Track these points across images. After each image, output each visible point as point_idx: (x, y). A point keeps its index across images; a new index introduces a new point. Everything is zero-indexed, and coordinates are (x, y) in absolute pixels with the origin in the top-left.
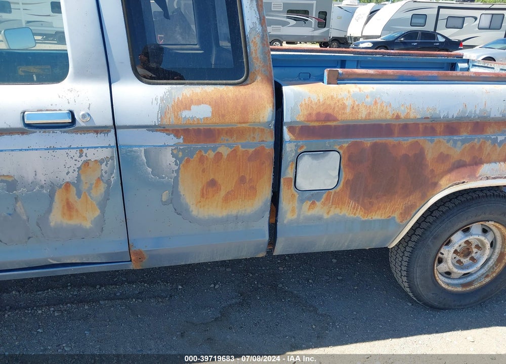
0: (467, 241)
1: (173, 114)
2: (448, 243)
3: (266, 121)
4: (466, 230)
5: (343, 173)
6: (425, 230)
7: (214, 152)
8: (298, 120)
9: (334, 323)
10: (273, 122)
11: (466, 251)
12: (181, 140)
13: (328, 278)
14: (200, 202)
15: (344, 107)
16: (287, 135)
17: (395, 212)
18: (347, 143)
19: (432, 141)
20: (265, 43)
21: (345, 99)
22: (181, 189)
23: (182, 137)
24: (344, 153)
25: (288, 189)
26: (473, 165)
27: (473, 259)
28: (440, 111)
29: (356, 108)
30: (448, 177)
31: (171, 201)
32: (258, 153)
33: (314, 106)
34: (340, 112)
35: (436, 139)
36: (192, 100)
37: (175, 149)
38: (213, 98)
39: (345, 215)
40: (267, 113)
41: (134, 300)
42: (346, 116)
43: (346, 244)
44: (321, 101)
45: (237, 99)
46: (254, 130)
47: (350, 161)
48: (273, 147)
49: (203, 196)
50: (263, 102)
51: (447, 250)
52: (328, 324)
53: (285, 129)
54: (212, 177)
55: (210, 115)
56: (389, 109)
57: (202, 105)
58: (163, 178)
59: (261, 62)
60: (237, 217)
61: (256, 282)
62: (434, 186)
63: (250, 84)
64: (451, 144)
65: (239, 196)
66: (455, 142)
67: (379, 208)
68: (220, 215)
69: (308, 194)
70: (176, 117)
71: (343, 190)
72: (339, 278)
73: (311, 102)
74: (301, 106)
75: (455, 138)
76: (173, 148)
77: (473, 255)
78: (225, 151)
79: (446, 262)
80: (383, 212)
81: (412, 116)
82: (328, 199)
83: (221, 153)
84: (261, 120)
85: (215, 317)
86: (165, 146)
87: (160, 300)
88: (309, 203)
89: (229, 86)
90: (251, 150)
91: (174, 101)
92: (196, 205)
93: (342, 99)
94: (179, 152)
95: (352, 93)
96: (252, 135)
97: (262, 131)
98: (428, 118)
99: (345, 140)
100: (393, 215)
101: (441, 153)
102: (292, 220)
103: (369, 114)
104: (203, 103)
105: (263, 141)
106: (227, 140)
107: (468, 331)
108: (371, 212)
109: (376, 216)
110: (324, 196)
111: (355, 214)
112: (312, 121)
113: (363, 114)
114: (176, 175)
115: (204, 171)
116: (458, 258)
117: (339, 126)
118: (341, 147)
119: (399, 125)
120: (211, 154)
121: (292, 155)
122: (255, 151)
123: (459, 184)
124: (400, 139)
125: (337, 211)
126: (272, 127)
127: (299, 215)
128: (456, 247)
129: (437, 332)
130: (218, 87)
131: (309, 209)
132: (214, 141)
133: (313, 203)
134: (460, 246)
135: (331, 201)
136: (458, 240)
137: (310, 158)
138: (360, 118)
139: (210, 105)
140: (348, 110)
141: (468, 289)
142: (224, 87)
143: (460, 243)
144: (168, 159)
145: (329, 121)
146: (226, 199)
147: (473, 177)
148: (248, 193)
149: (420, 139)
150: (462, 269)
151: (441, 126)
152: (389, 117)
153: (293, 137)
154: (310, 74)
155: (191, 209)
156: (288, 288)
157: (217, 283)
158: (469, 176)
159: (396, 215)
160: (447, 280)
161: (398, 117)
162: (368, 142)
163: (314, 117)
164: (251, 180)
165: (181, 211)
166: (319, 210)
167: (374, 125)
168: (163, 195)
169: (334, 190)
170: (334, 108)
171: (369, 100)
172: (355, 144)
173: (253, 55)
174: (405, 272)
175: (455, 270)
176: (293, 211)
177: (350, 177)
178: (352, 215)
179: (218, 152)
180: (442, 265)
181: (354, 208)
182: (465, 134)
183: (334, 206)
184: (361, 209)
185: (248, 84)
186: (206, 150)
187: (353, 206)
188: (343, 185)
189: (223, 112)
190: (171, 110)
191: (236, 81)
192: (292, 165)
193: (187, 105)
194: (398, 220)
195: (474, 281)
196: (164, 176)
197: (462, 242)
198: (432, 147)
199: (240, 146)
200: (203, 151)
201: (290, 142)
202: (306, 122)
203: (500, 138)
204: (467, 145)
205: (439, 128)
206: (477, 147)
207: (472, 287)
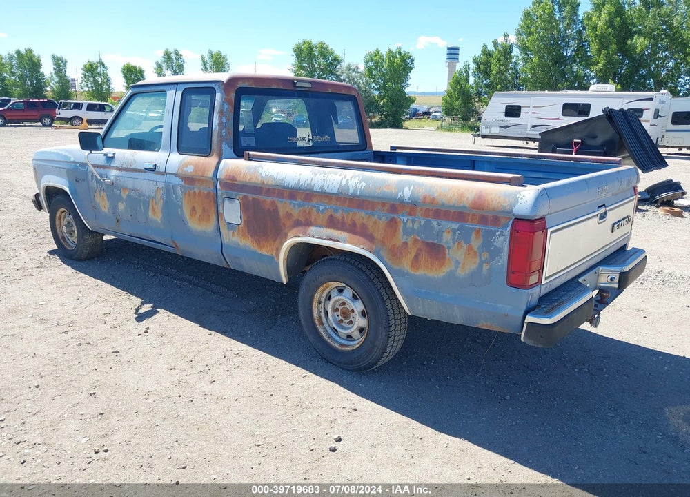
1: (181, 169)
2: (330, 298)
5: (243, 216)
8: (222, 178)
10: (213, 177)
11: (346, 314)
14: (191, 218)
15: (241, 173)
16: (219, 186)
17: (273, 251)
18: (242, 196)
19: (282, 202)
22: (184, 208)
23: (184, 181)
24: (241, 201)
25: (222, 220)
26: (305, 225)
27: (351, 322)
28: (284, 182)
29: (245, 174)
30: (292, 231)
31: (181, 215)
32: (208, 194)
33: (229, 171)
34: (239, 176)
35: (284, 201)
36: (189, 162)
37: (181, 187)
38: (195, 162)
40: (212, 172)
42: (240, 179)
45: (204, 164)
46: (206, 180)
47: (245, 207)
49: (191, 215)
50: (212, 166)
53: (218, 182)
54: (193, 205)
55: (192, 171)
56: (260, 177)
57: (191, 166)
59: (216, 146)
62: (286, 236)
64: (292, 206)
66: (294, 205)
67: (264, 246)
69: (230, 225)
71: (244, 227)
75: (294, 202)
80: (267, 250)
81: (270, 183)
82: (238, 230)
84: (209, 176)
86: (179, 185)
88: (232, 232)
89: (203, 157)
90: (206, 192)
91: (184, 163)
93: (241, 169)
96: (206, 184)
98: (279, 186)
99: (242, 194)
100: (273, 254)
101: (287, 212)
103: (251, 179)
105: (210, 188)
106: (198, 185)
108: (261, 248)
109: (265, 252)
110: (237, 228)
111: (254, 246)
112: (227, 180)
113: (248, 179)
114: (181, 200)
115: (190, 200)
117: (239, 184)
118: (240, 198)
119: (265, 188)
121: (221, 199)
123: (297, 237)
124: (266, 198)
126: (213, 181)
131: (232, 236)
132: (194, 185)
135: (240, 232)
137: (228, 203)
138: (246, 181)
139: (194, 166)
140: (242, 176)
141: (343, 349)
142: (201, 157)
144: (179, 192)
145: (234, 181)
147: (305, 234)
149: (275, 199)
150: (342, 328)
152: (259, 182)
153: (221, 188)
158: (302, 233)
161: (263, 183)
162: (251, 196)
163: (228, 177)
164: (207, 210)
167: (254, 186)
169: (240, 226)
171: (252, 170)
172: (246, 196)
173: (214, 142)
176: (226, 235)
177: (246, 218)
178: (252, 247)
179: (195, 191)
181: (252, 242)
182: (300, 200)
183: (242, 237)
185: (210, 157)
186: (191, 189)
187: (251, 240)
188: (244, 224)
189: (197, 170)
191: (206, 155)
193: (187, 165)
194: (276, 258)
196: (178, 200)
198: (282, 207)
199: (202, 189)
201: (220, 191)
203: (322, 208)
204: (301, 209)
205: (286, 194)
206: (307, 212)
207: (347, 348)
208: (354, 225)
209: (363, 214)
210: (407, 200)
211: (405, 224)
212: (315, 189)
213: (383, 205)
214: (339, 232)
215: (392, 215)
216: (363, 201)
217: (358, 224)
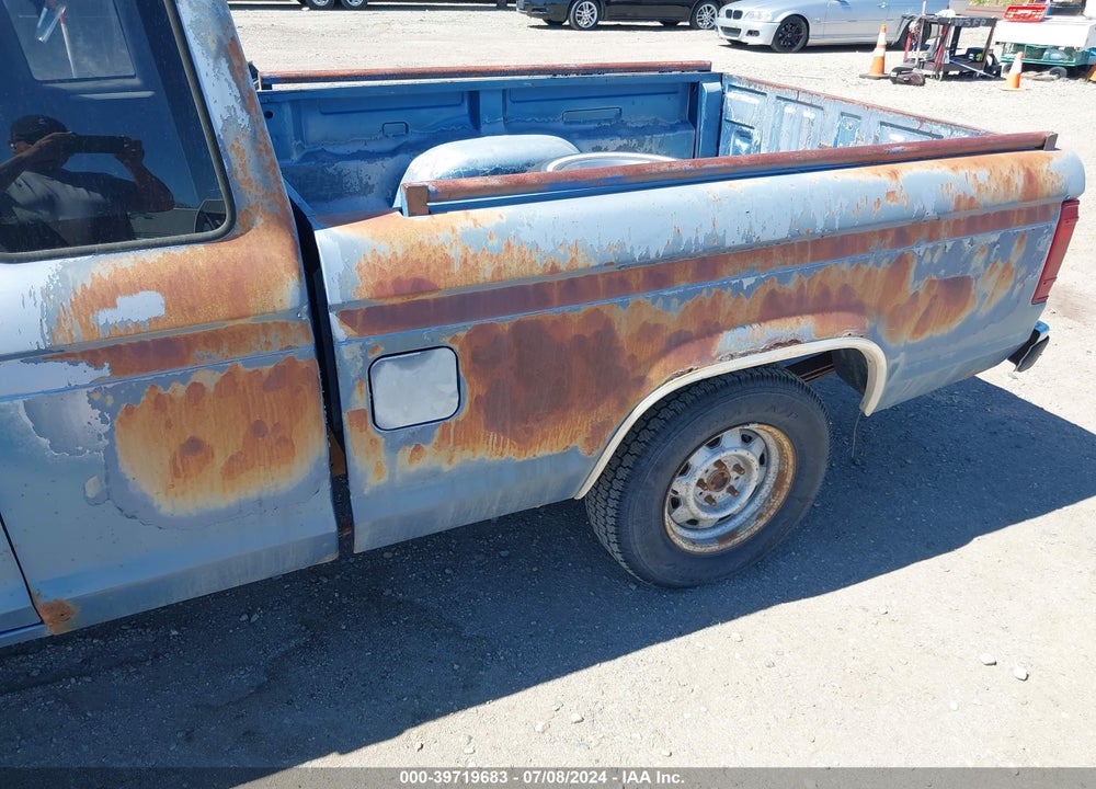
0: (719, 461)
1: (76, 322)
2: (684, 470)
3: (289, 307)
4: (714, 443)
5: (467, 386)
6: (639, 456)
7: (184, 383)
8: (358, 298)
9: (494, 652)
10: (306, 307)
11: (719, 479)
12: (106, 372)
13: (481, 557)
14: (173, 486)
15: (448, 262)
16: (339, 330)
17: (575, 438)
18: (464, 330)
19: (625, 305)
20: (261, 147)
21: (448, 245)
22: (125, 467)
23: (107, 365)
24: (461, 349)
25: (361, 431)
26: (704, 337)
27: (732, 490)
28: (632, 248)
29: (470, 262)
30: (662, 363)
31: (108, 494)
32: (283, 374)
33: (387, 268)
34: (442, 274)
35: (632, 299)
36: (116, 285)
37: (95, 391)
38: (162, 275)
39: (484, 459)
40: (289, 290)
41: (73, 680)
42: (454, 280)
43: (495, 508)
44: (399, 254)
45: (218, 272)
46: (265, 328)
47: (477, 362)
48: (313, 355)
49: (176, 474)
50: (276, 270)
51: (684, 482)
52: (483, 656)
53: (333, 318)
54: (189, 434)
55: (161, 311)
56: (536, 257)
57: (142, 294)
58: (79, 453)
59: (260, 188)
60: (260, 502)
61: (336, 595)
62: (640, 385)
63: (242, 234)
64: (660, 302)
65: (257, 463)
66: (667, 300)
67: (545, 437)
68: (223, 505)
69: (402, 435)
70: (85, 327)
71: (471, 417)
72: (503, 553)
73: (379, 259)
74: (359, 269)
75: (666, 293)
76: (91, 389)
77: (732, 483)
78: (208, 379)
79: (686, 505)
80: (555, 443)
81: (581, 263)
82: (444, 436)
83: (201, 385)
84: (278, 306)
85: (255, 684)
86: (71, 388)
87: (132, 670)
88: (409, 449)
89: (195, 246)
90: (267, 369)
91: (76, 293)
92: (166, 494)
93: (442, 246)
94: (104, 396)
95: (459, 231)
96: (263, 339)
97: (284, 326)
98: (612, 263)
99: (460, 325)
100: (574, 444)
101: (645, 323)
102: (378, 487)
103: (499, 270)
104: (142, 289)
105: (289, 347)
106: (209, 357)
107: (734, 622)
108: (531, 446)
109: (542, 452)
110: (437, 432)
111: (502, 454)
112: (386, 297)
113: (486, 272)
114: (107, 442)
115: (168, 425)
116: (706, 493)
117: (444, 299)
118: (454, 339)
119: (559, 283)
120: (180, 390)
121: (356, 366)
122: (275, 369)
123: (683, 374)
124: (566, 309)
125: (467, 454)
126: (306, 317)
127: (392, 475)
128: (699, 475)
129: (680, 634)
130: (173, 250)
131: (411, 461)
132: (182, 363)
133: (418, 448)
134: (707, 471)
135: (452, 440)
136: (702, 462)
137: (396, 368)
138: (481, 281)
139: (158, 289)
140: (456, 268)
141: (729, 544)
142: (184, 248)
143: (705, 468)
144: (83, 415)
145: (422, 292)
146: (231, 471)
147: (706, 358)
148: (275, 452)
149: (602, 304)
150: (716, 511)
151: (638, 275)
152: (537, 272)
153: (352, 332)
154: (407, 125)
155: (155, 504)
156: (404, 595)
157: (254, 611)
158: (699, 358)
159: (579, 443)
160: (691, 535)
161: (555, 270)
162: (505, 322)
163: (390, 290)
164: (277, 426)
165: (133, 510)
166: (432, 458)
167: (512, 289)
168: (87, 485)
169: (452, 421)
170: (428, 267)
171: (494, 242)
172: (480, 329)
173: (239, 177)
174: (614, 536)
175: (703, 515)
176: (379, 469)
177: (481, 390)
178: (496, 458)
179: (195, 384)
180: (679, 510)
181: (498, 445)
182: (683, 284)
183: (459, 447)
184: (511, 443)
185: (236, 237)
186: (167, 383)
187: (495, 441)
188: (471, 407)
189: (190, 301)
190: (72, 313)
191: (210, 233)
192: (361, 385)
193: (106, 296)
194: (583, 451)
195: (738, 528)
196: (80, 448)
197: (710, 464)
198: (626, 316)
199: (240, 365)
200: (159, 387)
201: (348, 341)
202: (374, 301)
203: (747, 282)
204: (689, 302)
205: (634, 281)
206: (707, 304)
207: (737, 540)
208: (825, 293)
209: (845, 265)
210: (931, 214)
211: (921, 258)
212: (728, 243)
213: (883, 234)
214: (793, 321)
215: (899, 251)
216: (842, 237)
217: (834, 290)
